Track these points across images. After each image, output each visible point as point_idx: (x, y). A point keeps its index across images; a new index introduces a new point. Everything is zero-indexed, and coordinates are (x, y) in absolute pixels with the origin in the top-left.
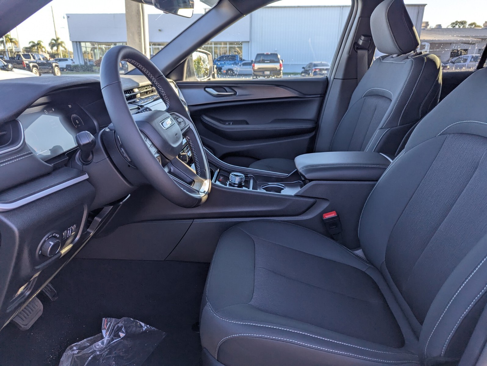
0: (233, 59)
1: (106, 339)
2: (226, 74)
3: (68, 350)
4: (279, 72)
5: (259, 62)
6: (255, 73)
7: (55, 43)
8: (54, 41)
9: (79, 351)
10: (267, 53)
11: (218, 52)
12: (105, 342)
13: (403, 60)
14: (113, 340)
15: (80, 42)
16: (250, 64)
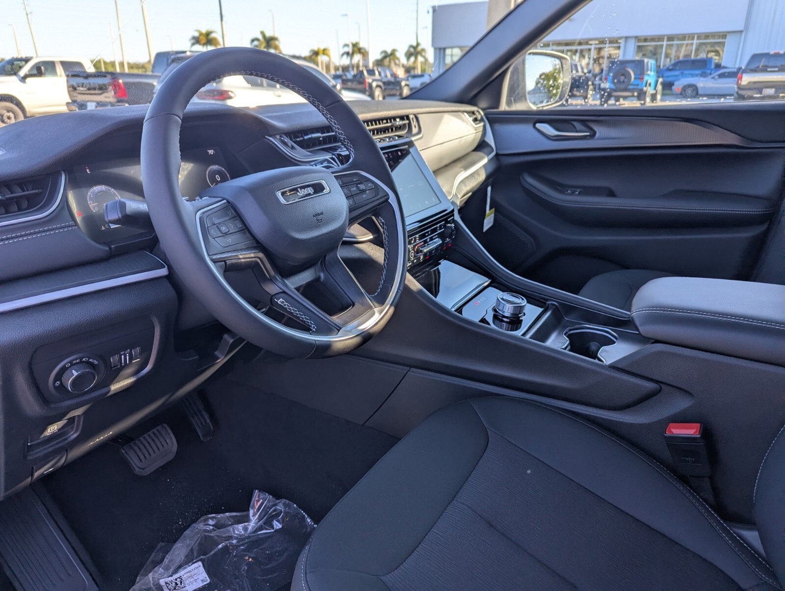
0: (701, 66)
1: (252, 524)
2: (681, 94)
3: (201, 522)
5: (755, 71)
6: (741, 92)
7: (414, 52)
8: (412, 50)
9: (214, 528)
10: (776, 51)
11: (673, 53)
12: (250, 528)
14: (261, 528)
15: (444, 49)
16: (735, 74)
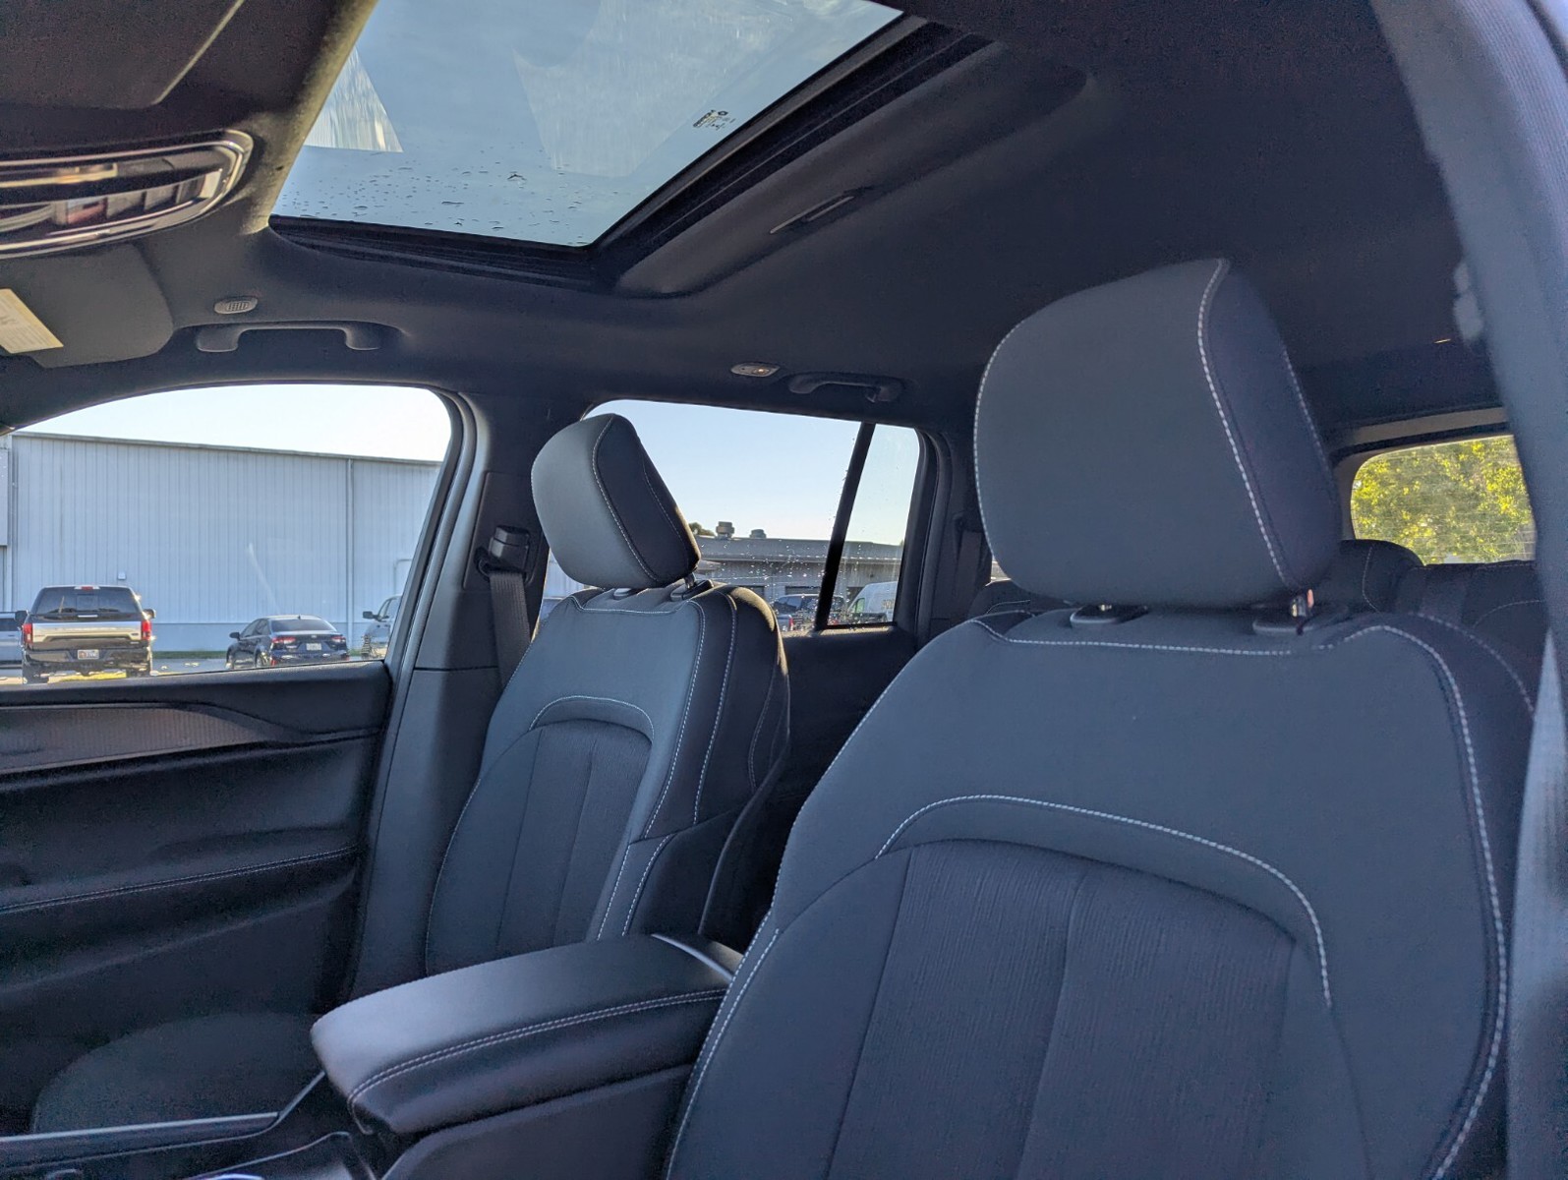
4: (139, 651)
5: (53, 617)
6: (34, 656)
13: (659, 603)
